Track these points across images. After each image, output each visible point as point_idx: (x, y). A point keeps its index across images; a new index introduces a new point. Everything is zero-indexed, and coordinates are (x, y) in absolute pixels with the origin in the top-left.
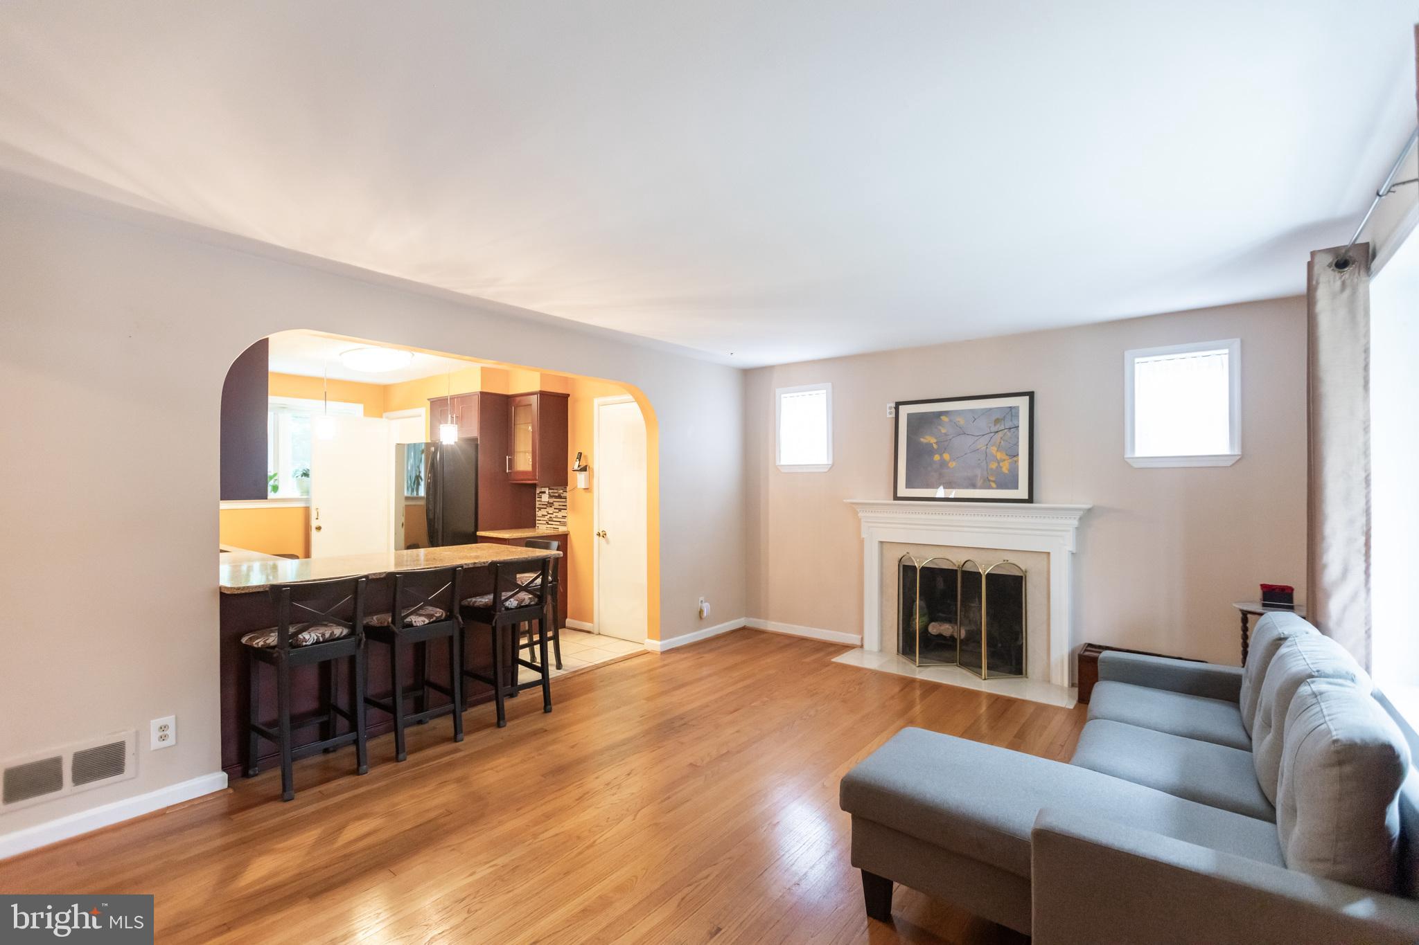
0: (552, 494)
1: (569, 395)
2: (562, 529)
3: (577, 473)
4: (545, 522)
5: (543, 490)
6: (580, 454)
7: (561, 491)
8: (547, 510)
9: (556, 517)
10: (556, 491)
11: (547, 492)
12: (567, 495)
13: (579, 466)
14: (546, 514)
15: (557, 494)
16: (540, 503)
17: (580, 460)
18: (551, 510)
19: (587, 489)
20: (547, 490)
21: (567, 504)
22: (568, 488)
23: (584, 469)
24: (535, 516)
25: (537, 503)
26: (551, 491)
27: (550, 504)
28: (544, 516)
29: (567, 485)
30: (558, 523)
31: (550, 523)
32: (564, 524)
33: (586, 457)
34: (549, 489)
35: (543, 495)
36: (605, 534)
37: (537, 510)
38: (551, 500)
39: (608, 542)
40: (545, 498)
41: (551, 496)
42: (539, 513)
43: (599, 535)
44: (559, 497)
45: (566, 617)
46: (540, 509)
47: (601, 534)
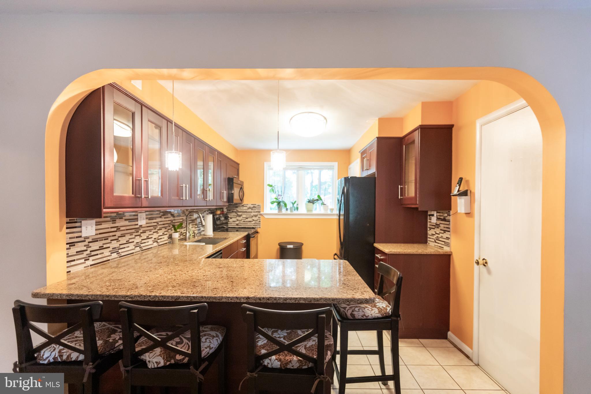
0: (439, 217)
1: (452, 126)
2: (446, 249)
3: (458, 198)
4: (433, 240)
5: (432, 213)
6: (461, 179)
7: (446, 215)
8: (435, 230)
9: (442, 237)
10: (441, 214)
11: (435, 215)
12: (451, 218)
13: (458, 191)
14: (434, 233)
15: (442, 217)
16: (430, 224)
17: (460, 186)
18: (438, 231)
19: (469, 213)
20: (435, 213)
21: (451, 226)
22: (452, 212)
23: (465, 193)
24: (426, 234)
25: (429, 224)
26: (438, 214)
27: (437, 226)
28: (433, 235)
29: (451, 210)
30: (443, 243)
31: (437, 241)
32: (448, 245)
33: (467, 182)
34: (437, 212)
35: (432, 218)
36: (486, 263)
37: (428, 229)
38: (438, 222)
39: (489, 272)
40: (434, 220)
41: (438, 219)
42: (430, 232)
43: (478, 263)
44: (444, 220)
45: (448, 330)
46: (430, 228)
47: (481, 261)
